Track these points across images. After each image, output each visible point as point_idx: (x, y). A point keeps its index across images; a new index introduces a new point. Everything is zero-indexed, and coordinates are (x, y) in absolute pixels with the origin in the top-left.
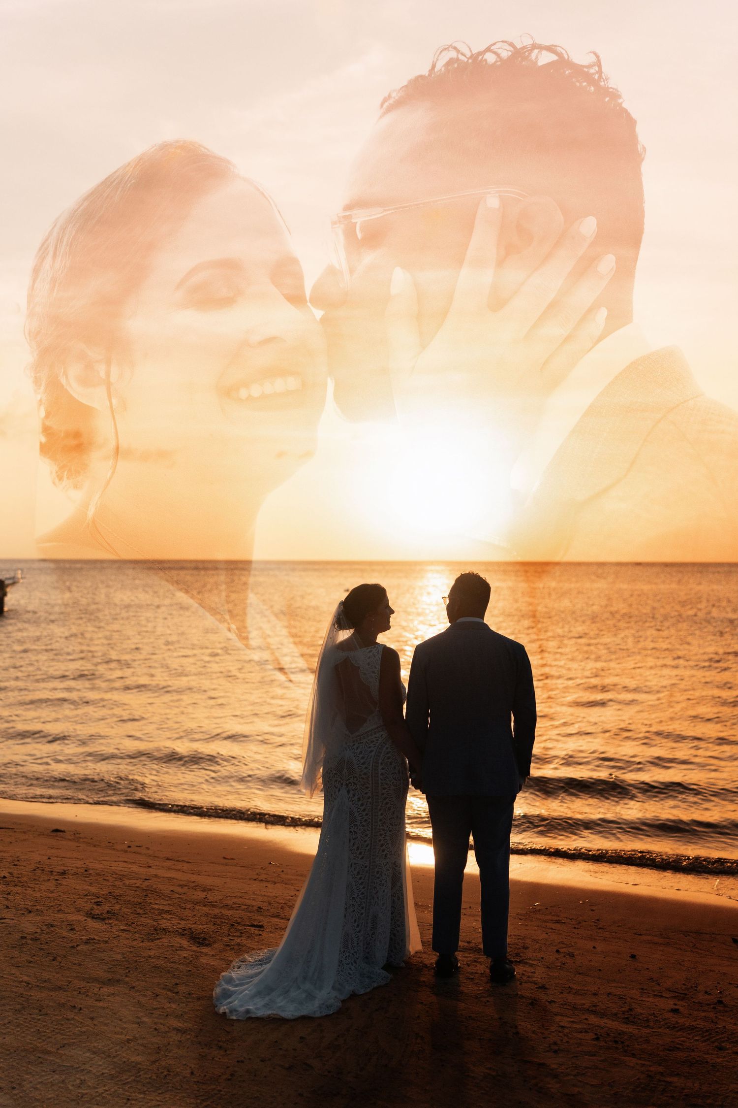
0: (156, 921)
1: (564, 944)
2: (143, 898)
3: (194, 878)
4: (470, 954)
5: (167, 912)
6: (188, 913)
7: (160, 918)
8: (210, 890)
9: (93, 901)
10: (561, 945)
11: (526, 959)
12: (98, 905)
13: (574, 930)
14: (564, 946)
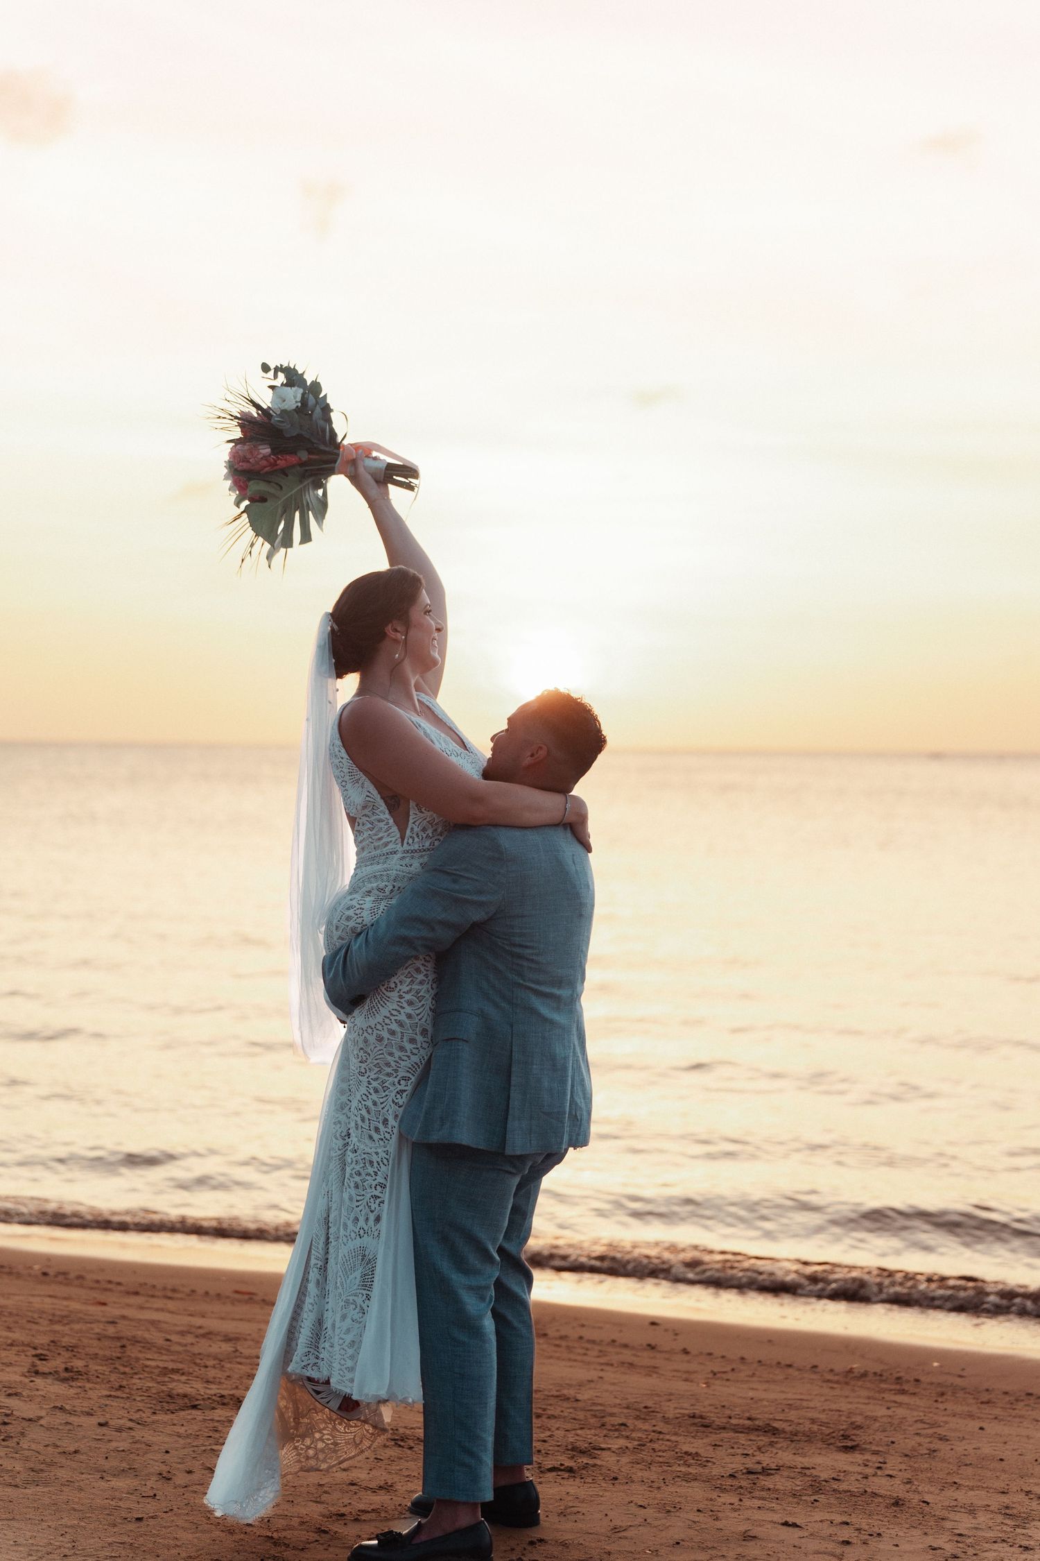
0: (163, 1384)
1: (924, 1423)
2: (119, 1350)
3: (198, 1321)
4: (758, 1436)
5: (174, 1371)
6: (212, 1373)
7: (167, 1379)
8: (237, 1339)
9: (29, 1353)
10: (920, 1425)
11: (864, 1443)
12: (41, 1360)
13: (935, 1404)
14: (926, 1426)
